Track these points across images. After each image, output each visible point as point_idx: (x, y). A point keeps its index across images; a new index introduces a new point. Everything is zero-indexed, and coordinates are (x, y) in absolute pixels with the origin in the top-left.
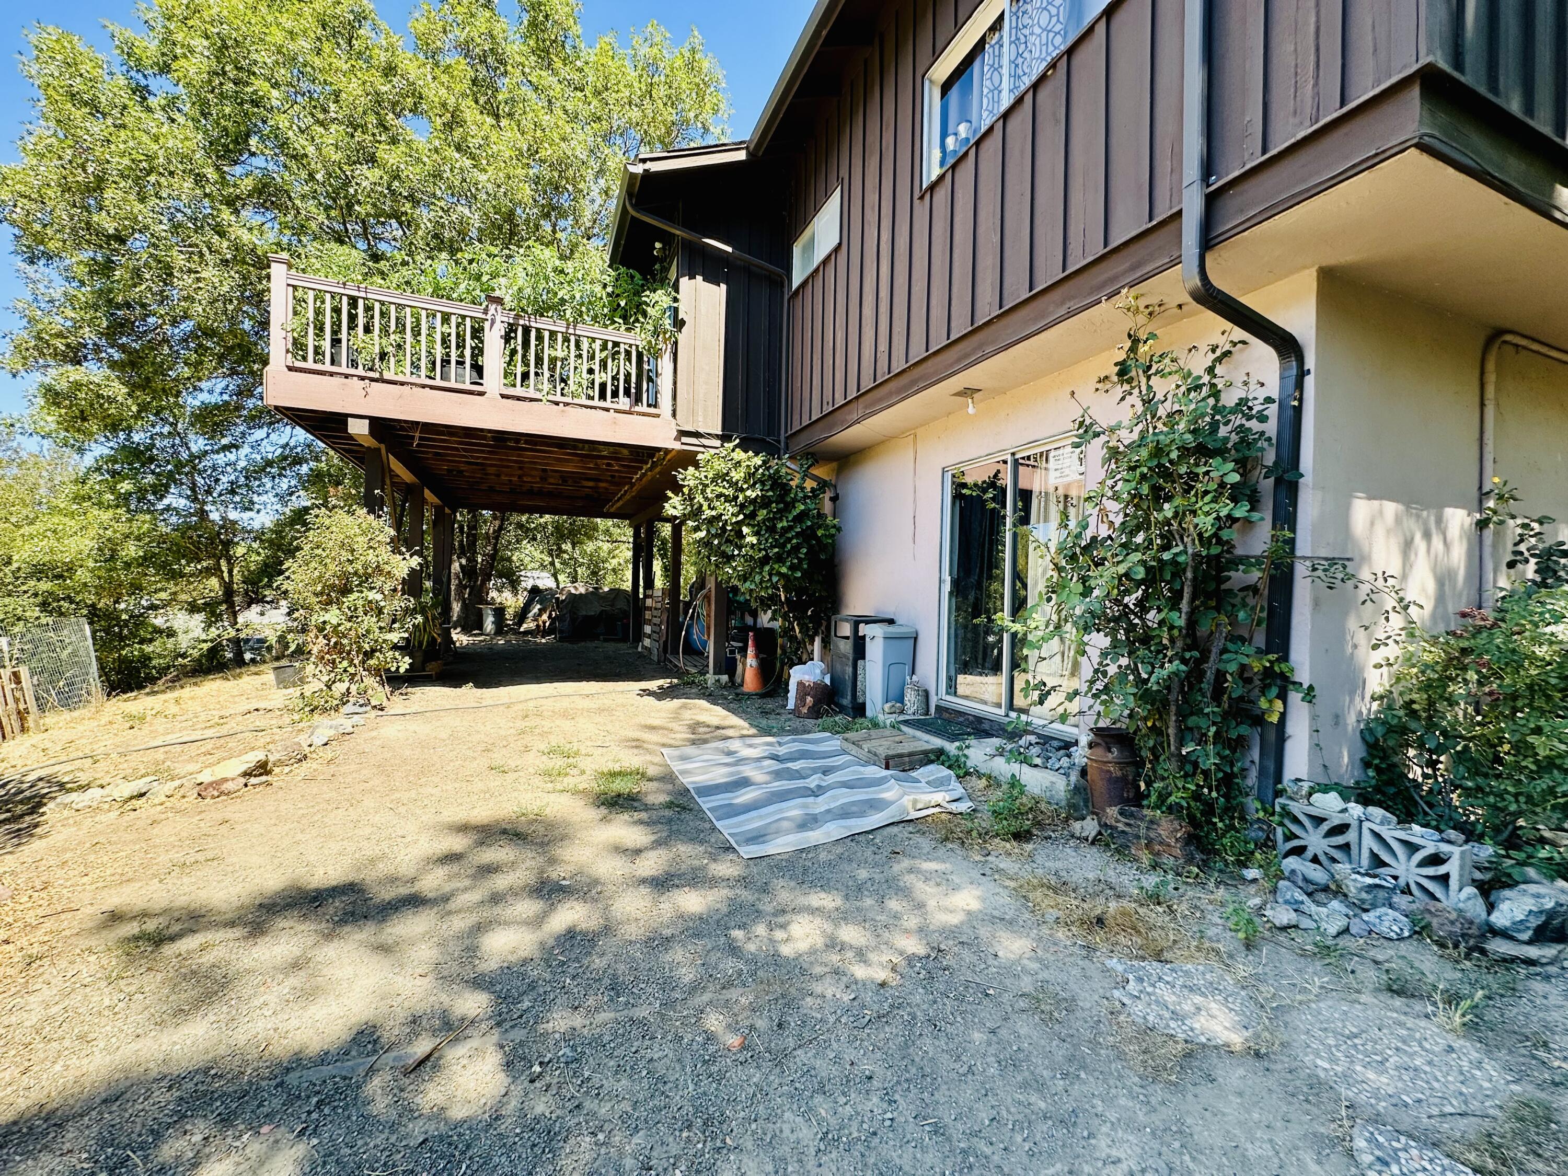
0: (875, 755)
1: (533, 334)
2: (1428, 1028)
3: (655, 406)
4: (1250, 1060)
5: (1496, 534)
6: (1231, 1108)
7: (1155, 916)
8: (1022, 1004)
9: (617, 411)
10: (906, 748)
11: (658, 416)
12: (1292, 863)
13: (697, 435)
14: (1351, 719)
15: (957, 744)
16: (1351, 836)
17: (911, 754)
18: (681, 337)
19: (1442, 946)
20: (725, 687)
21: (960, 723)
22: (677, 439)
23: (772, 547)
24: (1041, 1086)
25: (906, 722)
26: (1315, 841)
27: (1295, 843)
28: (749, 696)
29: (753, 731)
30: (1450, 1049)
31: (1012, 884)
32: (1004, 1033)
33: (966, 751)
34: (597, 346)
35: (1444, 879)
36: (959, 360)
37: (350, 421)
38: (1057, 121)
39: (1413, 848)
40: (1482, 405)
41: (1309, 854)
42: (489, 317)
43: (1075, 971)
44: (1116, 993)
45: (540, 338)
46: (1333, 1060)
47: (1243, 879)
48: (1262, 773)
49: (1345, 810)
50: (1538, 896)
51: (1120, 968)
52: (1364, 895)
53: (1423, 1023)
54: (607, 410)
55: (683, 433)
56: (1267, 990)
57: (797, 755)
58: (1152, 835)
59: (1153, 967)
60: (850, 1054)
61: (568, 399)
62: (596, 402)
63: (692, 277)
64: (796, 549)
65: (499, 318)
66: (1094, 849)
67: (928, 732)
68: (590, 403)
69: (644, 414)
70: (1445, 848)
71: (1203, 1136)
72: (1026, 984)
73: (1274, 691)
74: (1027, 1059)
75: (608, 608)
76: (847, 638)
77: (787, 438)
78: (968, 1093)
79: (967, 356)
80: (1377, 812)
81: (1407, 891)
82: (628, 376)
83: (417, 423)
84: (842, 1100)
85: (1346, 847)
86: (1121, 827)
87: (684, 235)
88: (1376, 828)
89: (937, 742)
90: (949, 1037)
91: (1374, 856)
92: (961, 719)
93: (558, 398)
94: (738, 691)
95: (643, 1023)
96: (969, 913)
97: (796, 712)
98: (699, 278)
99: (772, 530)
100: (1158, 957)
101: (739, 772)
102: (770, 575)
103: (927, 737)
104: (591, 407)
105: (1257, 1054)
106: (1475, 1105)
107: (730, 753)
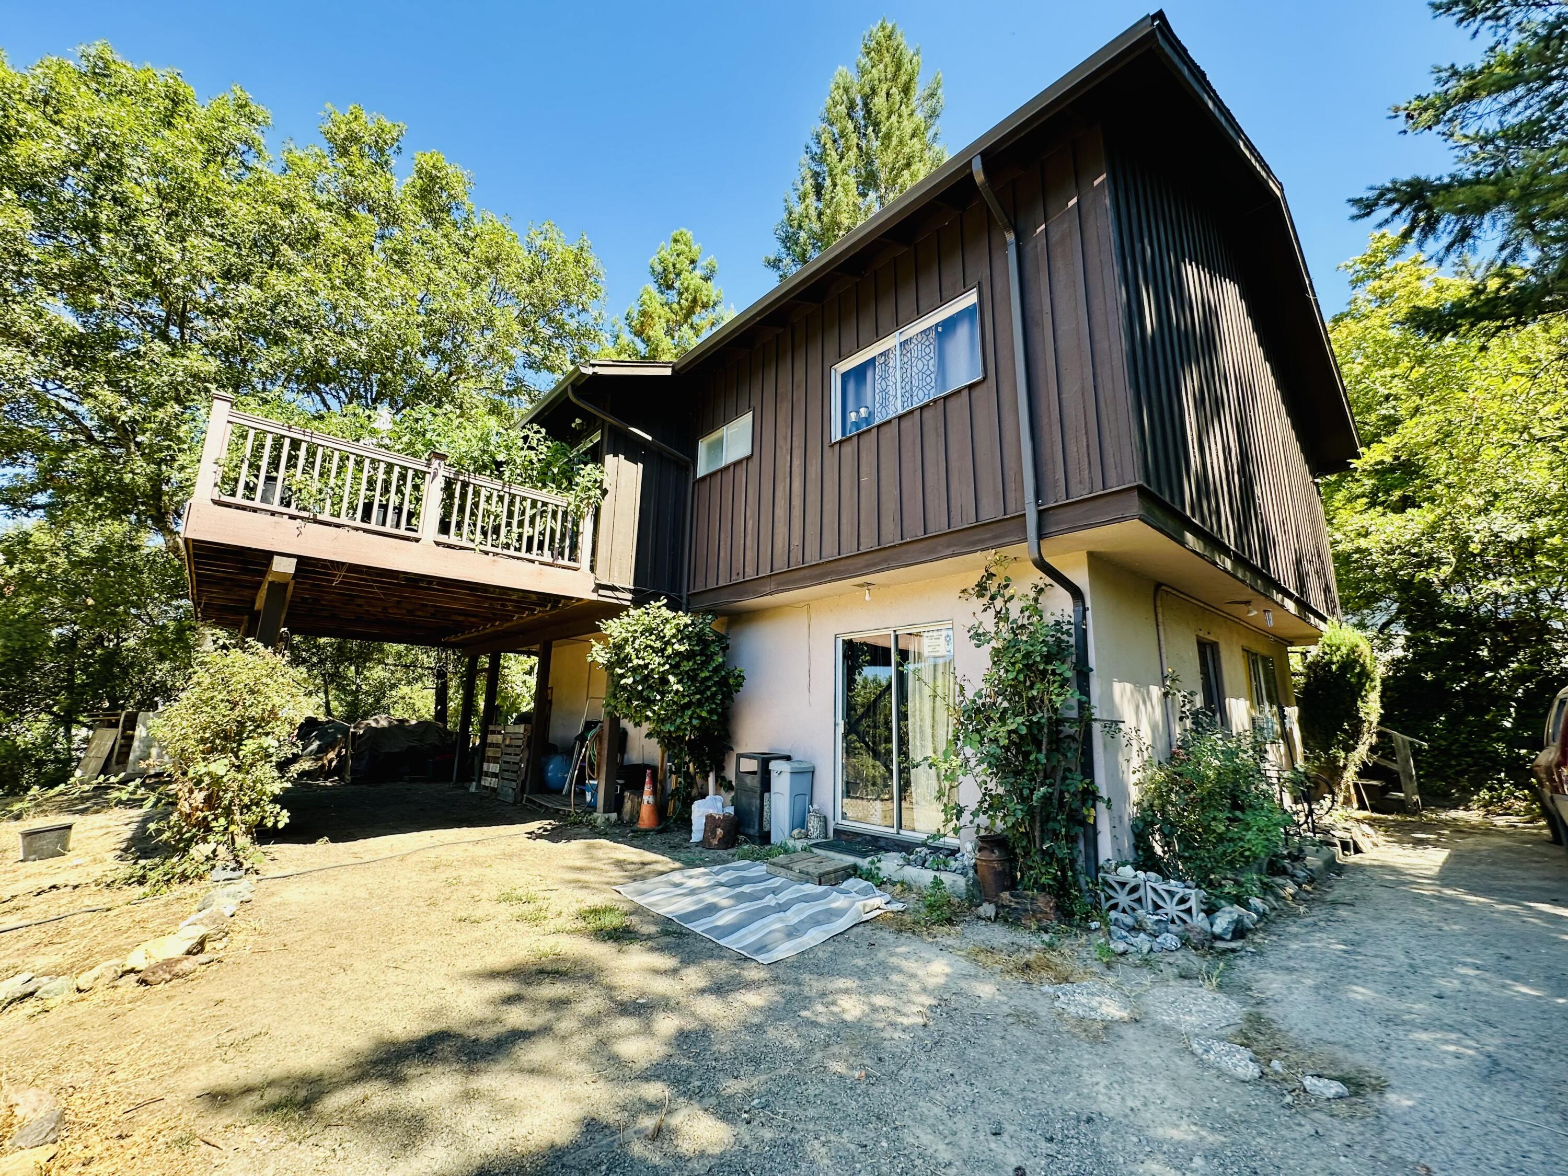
0: (808, 874)
1: (470, 490)
2: (1203, 992)
3: (575, 561)
4: (1133, 1025)
5: (1173, 700)
6: (1135, 1047)
7: (1054, 957)
8: (1010, 1020)
9: (541, 563)
10: (828, 867)
11: (576, 569)
12: (1113, 914)
13: (613, 588)
14: (1126, 819)
15: (869, 859)
16: (1141, 892)
17: (835, 871)
18: (605, 504)
19: (1196, 949)
20: (615, 825)
21: (859, 843)
22: (594, 591)
23: (695, 693)
24: (1043, 1059)
25: (816, 845)
26: (1123, 899)
27: (1112, 902)
28: (646, 832)
29: (677, 865)
30: (1215, 999)
31: (963, 953)
32: (1009, 1037)
33: (878, 865)
34: (528, 504)
35: (1189, 911)
36: (867, 566)
37: (276, 559)
38: (938, 435)
39: (1171, 894)
40: (1157, 625)
41: (1120, 908)
42: (431, 470)
43: (1028, 997)
44: (1056, 1004)
45: (477, 493)
46: (1169, 1015)
47: (1089, 929)
48: (1087, 858)
49: (1136, 876)
50: (1230, 913)
51: (1051, 990)
52: (1155, 927)
53: (1200, 989)
54: (533, 561)
55: (599, 587)
56: (1127, 988)
57: (737, 882)
58: (1035, 907)
59: (1068, 987)
60: (932, 1067)
61: (498, 550)
62: (523, 554)
63: (616, 455)
64: (714, 695)
65: (441, 472)
66: (996, 926)
67: (840, 852)
68: (517, 554)
69: (564, 567)
70: (1188, 891)
71: (1130, 1062)
72: (1006, 1009)
73: (1090, 802)
74: (1029, 1047)
75: (416, 744)
76: (754, 773)
77: (688, 595)
78: (1008, 1072)
79: (874, 565)
80: (1152, 875)
81: (1173, 922)
82: (553, 531)
83: (343, 564)
84: (945, 1090)
85: (1139, 900)
86: (1013, 905)
87: (614, 422)
88: (1153, 885)
89: (850, 860)
90: (982, 1046)
91: (1154, 903)
92: (859, 839)
93: (488, 548)
94: (634, 828)
95: (790, 1077)
96: (947, 975)
97: (704, 844)
98: (622, 457)
99: (693, 679)
100: (1066, 980)
101: (701, 901)
102: (691, 718)
103: (838, 856)
104: (518, 558)
105: (1136, 1021)
106: (1232, 1021)
107: (677, 885)
